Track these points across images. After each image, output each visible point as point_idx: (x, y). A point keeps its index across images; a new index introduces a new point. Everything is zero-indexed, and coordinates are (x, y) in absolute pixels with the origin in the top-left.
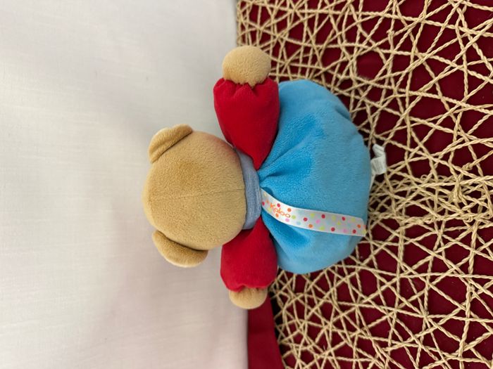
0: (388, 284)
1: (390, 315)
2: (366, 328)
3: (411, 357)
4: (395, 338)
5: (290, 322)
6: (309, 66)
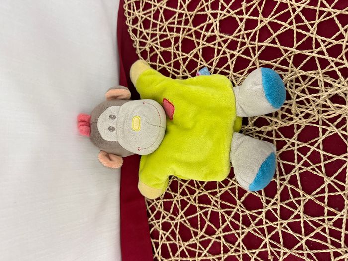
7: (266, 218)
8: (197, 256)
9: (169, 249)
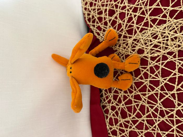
0: (145, 71)
1: (146, 82)
2: (137, 90)
3: (156, 97)
4: (149, 91)
5: (106, 96)
6: (109, 3)
7: (176, 114)
8: (129, 128)
9: (113, 121)
